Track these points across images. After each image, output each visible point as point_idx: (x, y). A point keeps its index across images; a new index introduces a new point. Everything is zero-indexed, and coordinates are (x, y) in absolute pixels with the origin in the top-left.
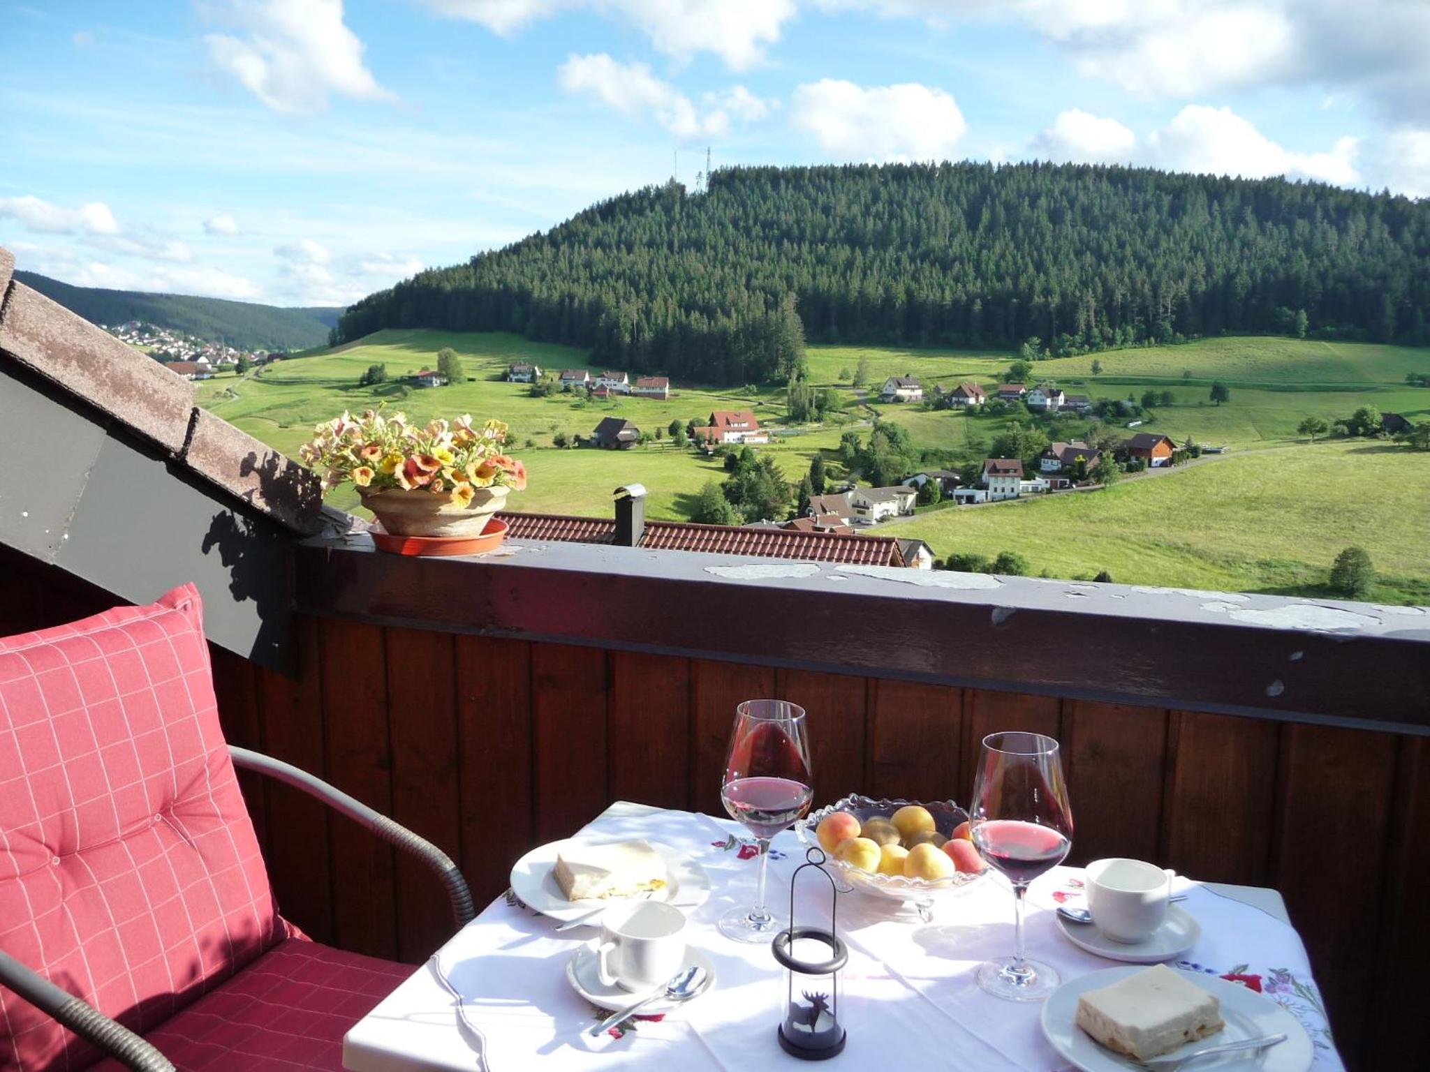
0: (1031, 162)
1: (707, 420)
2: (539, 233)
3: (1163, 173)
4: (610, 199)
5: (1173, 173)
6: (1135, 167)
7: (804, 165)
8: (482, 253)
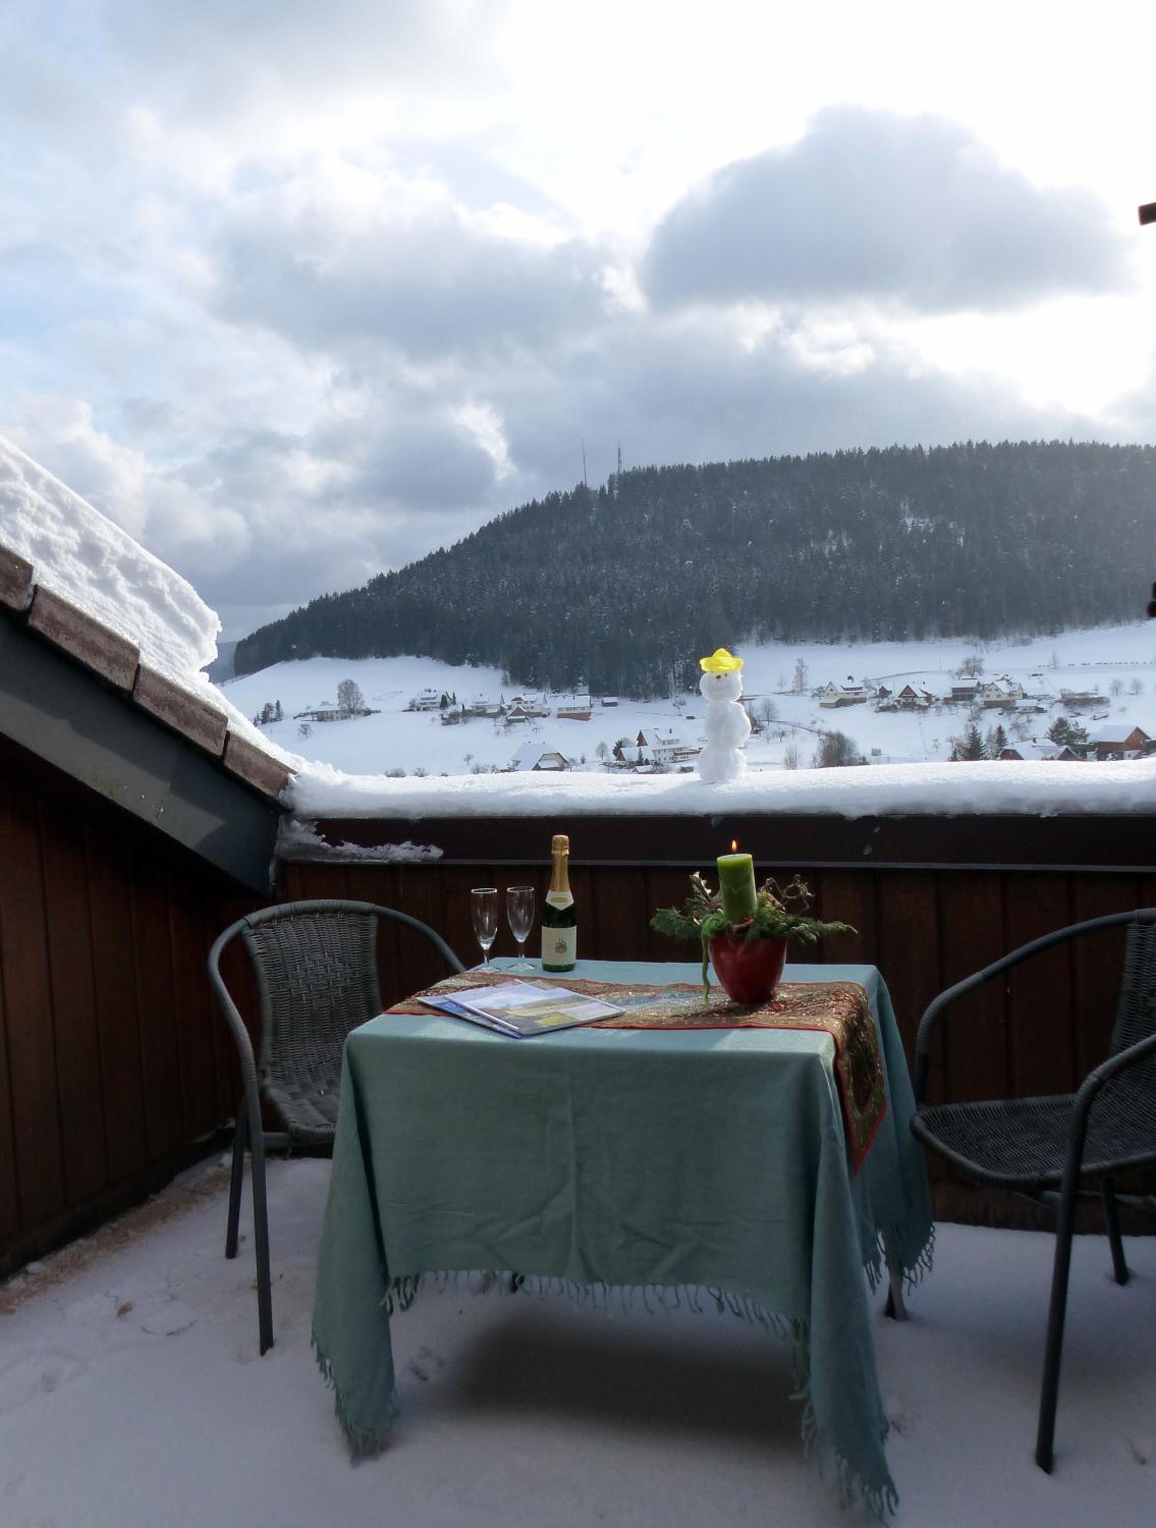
0: (965, 443)
1: (634, 739)
2: (442, 549)
3: (1108, 446)
4: (517, 510)
5: (1118, 445)
6: (1076, 441)
7: (721, 461)
8: (382, 575)
